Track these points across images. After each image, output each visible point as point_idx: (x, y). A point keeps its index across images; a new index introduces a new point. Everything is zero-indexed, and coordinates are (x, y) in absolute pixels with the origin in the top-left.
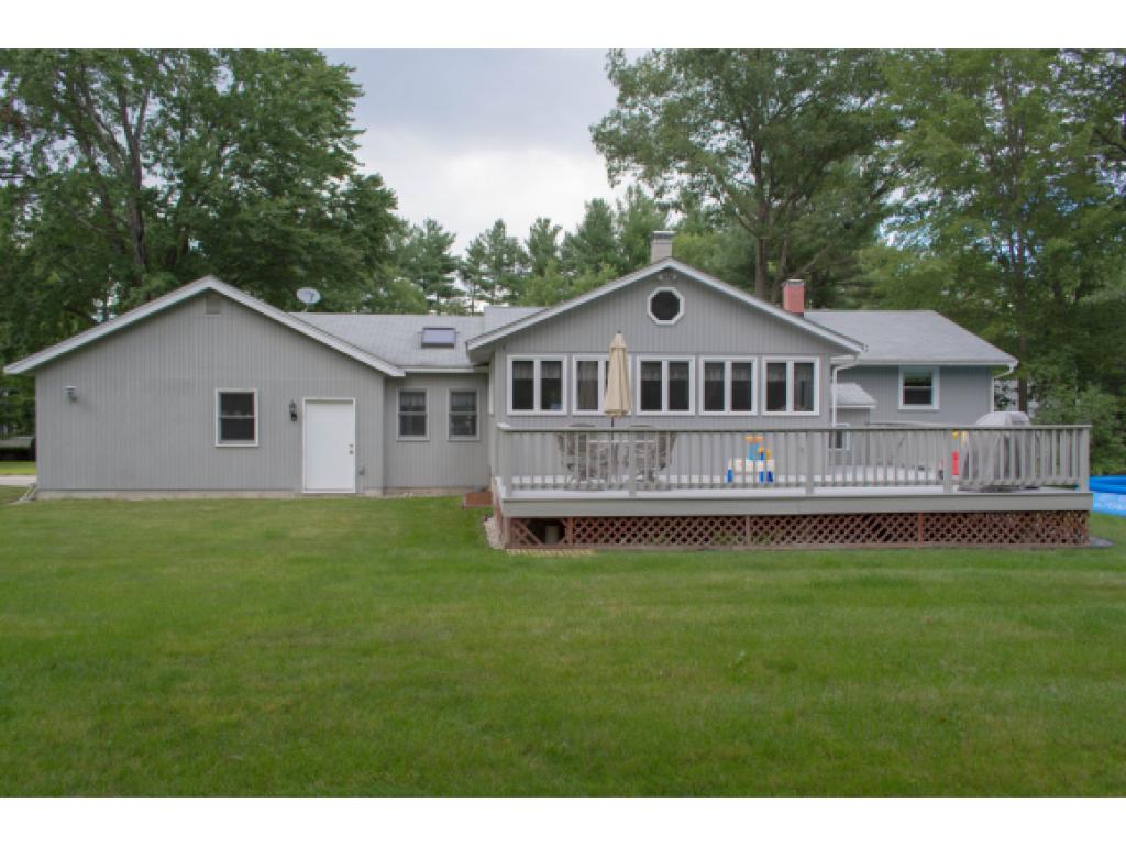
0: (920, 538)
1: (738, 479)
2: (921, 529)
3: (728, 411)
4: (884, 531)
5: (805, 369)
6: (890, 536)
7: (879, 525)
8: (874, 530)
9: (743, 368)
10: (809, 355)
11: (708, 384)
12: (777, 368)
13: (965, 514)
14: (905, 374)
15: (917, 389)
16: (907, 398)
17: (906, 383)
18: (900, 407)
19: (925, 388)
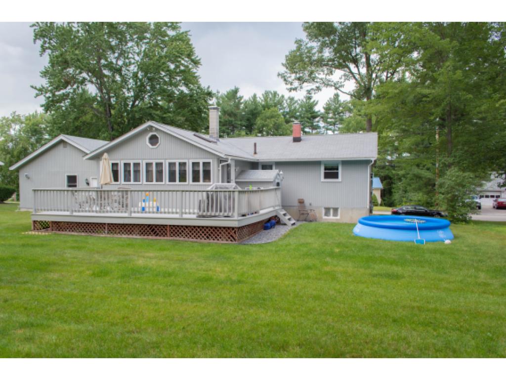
0: (168, 235)
1: (147, 210)
2: (169, 231)
3: (177, 182)
4: (156, 232)
5: (206, 165)
6: (158, 234)
7: (154, 230)
8: (152, 231)
9: (182, 165)
10: (208, 158)
11: (170, 171)
12: (195, 164)
13: (187, 227)
14: (325, 164)
15: (331, 172)
16: (327, 176)
17: (326, 169)
18: (322, 181)
19: (335, 171)
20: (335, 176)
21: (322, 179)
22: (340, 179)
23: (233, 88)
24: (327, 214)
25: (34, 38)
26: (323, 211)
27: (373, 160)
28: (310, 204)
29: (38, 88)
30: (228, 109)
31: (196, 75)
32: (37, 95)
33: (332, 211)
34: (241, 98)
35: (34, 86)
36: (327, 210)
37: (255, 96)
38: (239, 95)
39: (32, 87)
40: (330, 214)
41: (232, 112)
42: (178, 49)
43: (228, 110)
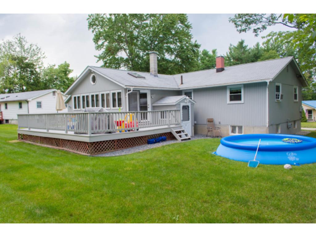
0: (61, 146)
2: (61, 143)
4: (57, 143)
5: (120, 94)
6: (58, 145)
9: (108, 95)
10: (120, 89)
12: (114, 94)
13: (68, 141)
14: (230, 89)
15: (236, 95)
16: (232, 99)
17: (231, 93)
18: (228, 103)
19: (239, 94)
20: (238, 98)
21: (228, 101)
22: (242, 101)
23: (240, 41)
24: (233, 131)
25: (88, 27)
26: (230, 129)
27: (268, 81)
28: (220, 123)
29: (98, 56)
30: (236, 55)
31: (190, 34)
32: (98, 61)
33: (237, 129)
34: (246, 47)
35: (96, 56)
36: (234, 129)
37: (258, 45)
38: (244, 45)
39: (95, 56)
40: (235, 131)
41: (239, 58)
42: (171, 18)
43: (235, 57)
